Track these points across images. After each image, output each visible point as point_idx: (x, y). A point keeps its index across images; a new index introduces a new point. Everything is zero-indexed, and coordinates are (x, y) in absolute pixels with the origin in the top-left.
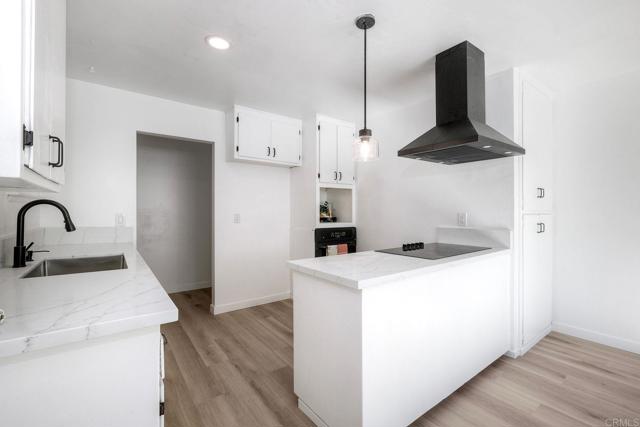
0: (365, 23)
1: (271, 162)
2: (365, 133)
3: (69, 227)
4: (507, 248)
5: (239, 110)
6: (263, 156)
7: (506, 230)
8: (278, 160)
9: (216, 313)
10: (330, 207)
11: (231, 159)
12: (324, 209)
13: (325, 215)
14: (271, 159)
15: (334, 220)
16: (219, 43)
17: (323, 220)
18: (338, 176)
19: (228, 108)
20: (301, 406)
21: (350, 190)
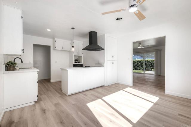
0: (73, 28)
1: (63, 50)
2: (73, 47)
3: (22, 62)
4: (104, 66)
5: (56, 39)
6: (61, 49)
7: (104, 63)
8: (65, 49)
9: (51, 82)
10: (78, 60)
11: (54, 49)
12: (76, 60)
13: (77, 62)
14: (63, 49)
15: (79, 62)
16: (49, 30)
17: (76, 62)
18: (78, 53)
19: (54, 39)
20: (63, 91)
21: (82, 56)
